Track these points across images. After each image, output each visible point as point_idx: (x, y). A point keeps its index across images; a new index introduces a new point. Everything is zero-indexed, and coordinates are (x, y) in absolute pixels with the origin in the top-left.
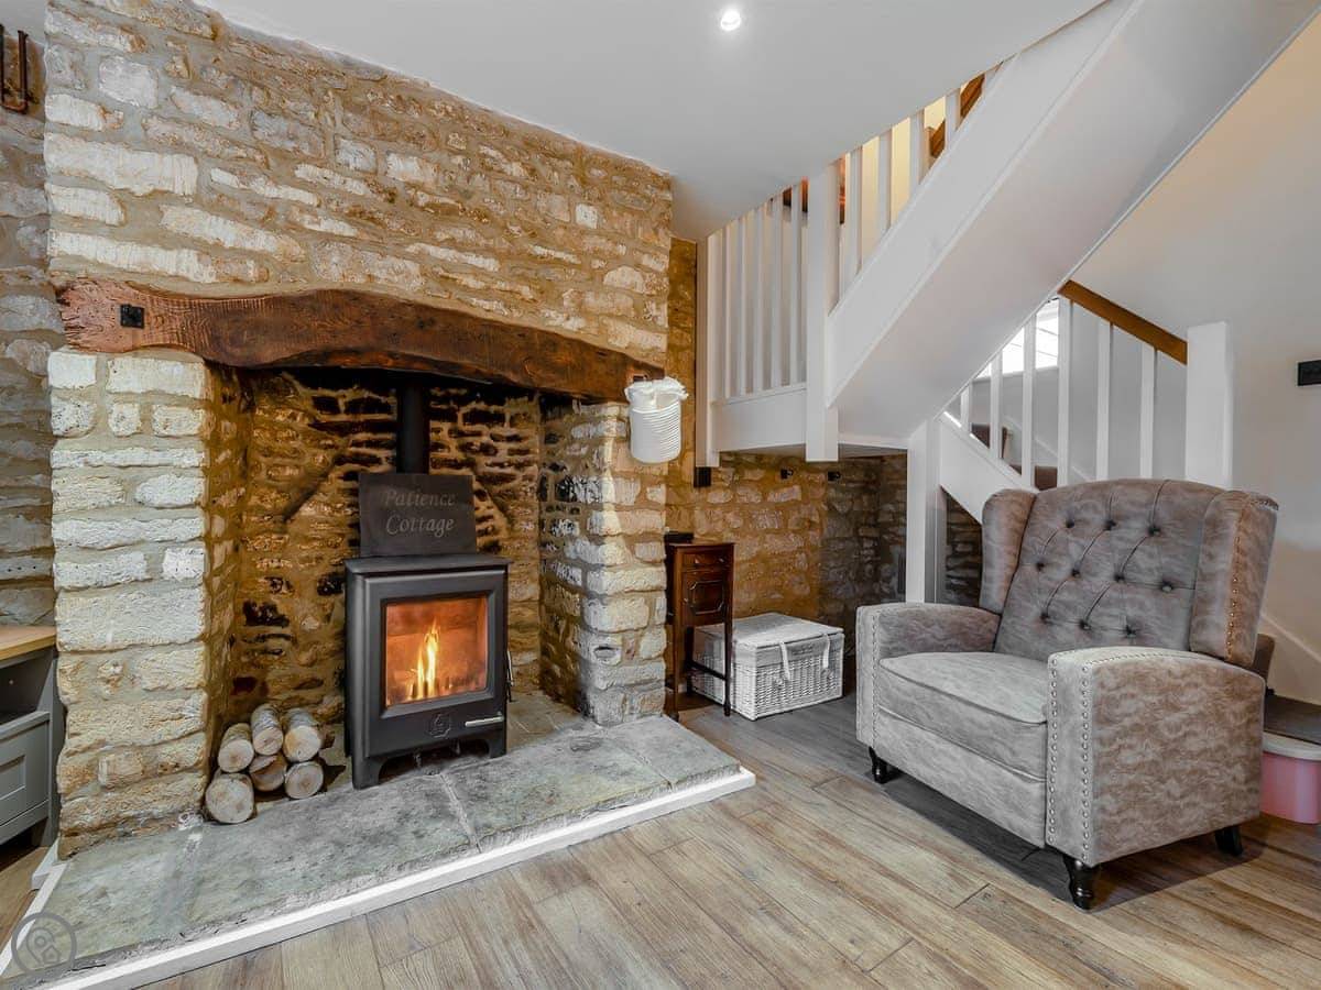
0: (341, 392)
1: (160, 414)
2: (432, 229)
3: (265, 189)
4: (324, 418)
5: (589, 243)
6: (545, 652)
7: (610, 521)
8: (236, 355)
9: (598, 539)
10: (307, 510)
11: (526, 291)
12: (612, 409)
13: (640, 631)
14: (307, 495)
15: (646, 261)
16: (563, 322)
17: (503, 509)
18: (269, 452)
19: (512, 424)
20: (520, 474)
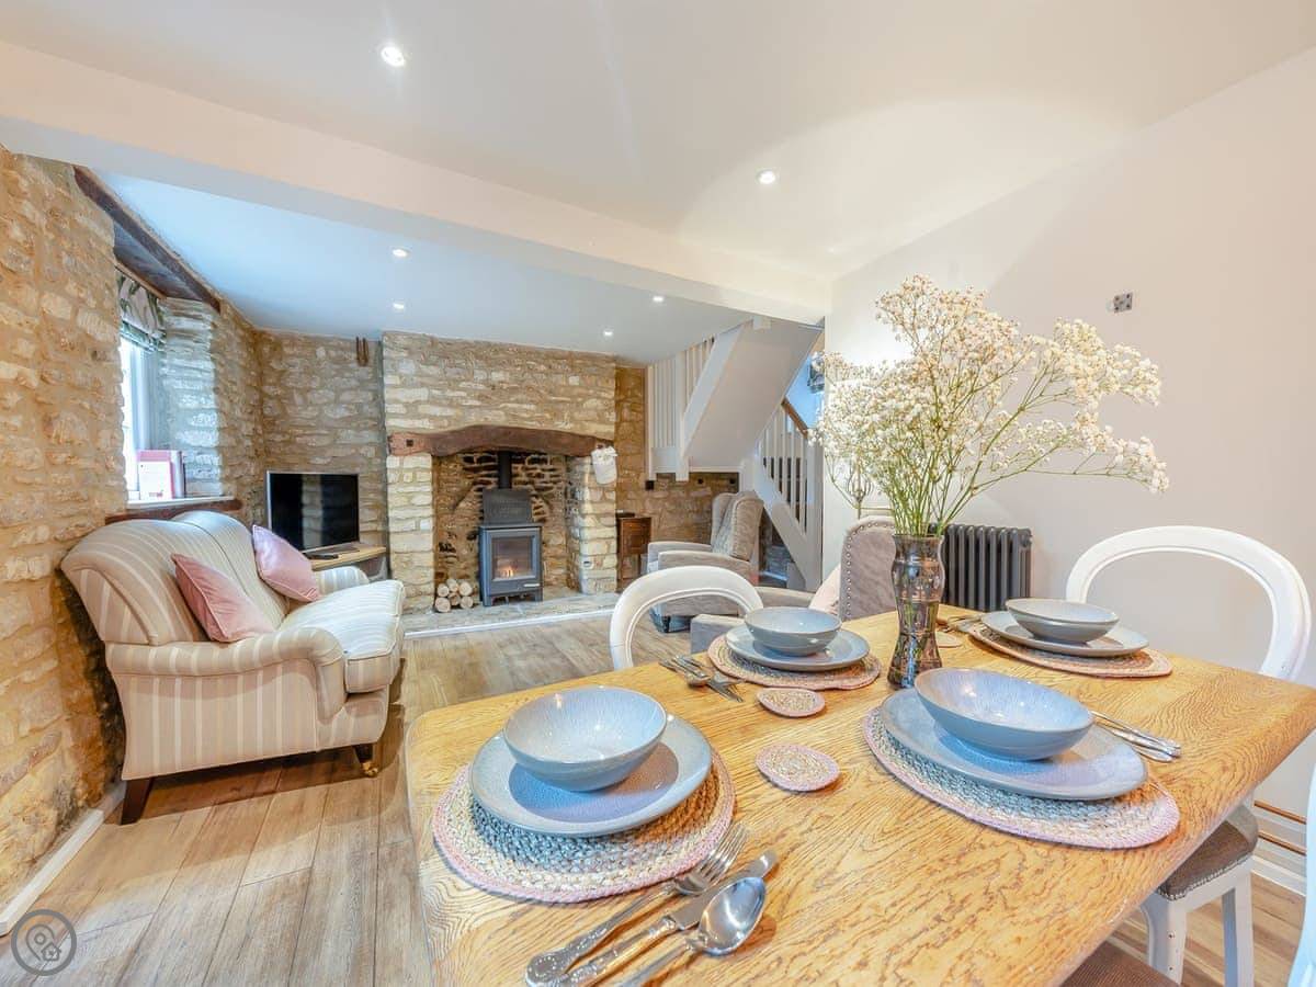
1: (418, 474)
2: (509, 397)
3: (450, 394)
4: (468, 465)
5: (576, 391)
7: (588, 508)
8: (441, 452)
9: (583, 516)
10: (462, 505)
11: (548, 415)
12: (587, 460)
13: (604, 556)
14: (462, 499)
15: (603, 394)
16: (564, 426)
18: (447, 481)
19: (551, 464)
20: (555, 486)
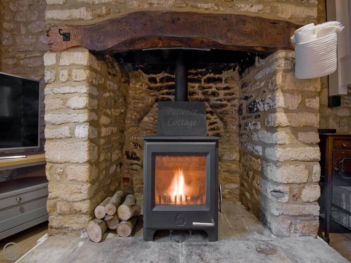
0: (158, 75)
1: (74, 72)
4: (153, 85)
6: (242, 185)
7: (281, 118)
8: (99, 47)
9: (273, 129)
10: (146, 119)
13: (302, 185)
14: (146, 113)
17: (221, 119)
18: (134, 98)
19: (226, 82)
20: (229, 104)
